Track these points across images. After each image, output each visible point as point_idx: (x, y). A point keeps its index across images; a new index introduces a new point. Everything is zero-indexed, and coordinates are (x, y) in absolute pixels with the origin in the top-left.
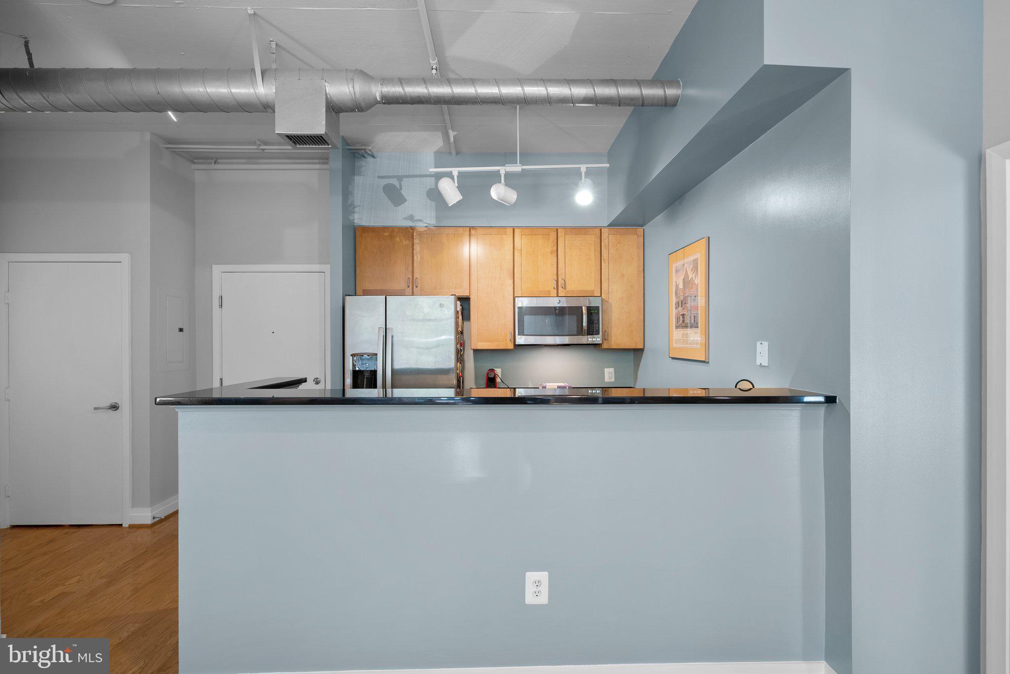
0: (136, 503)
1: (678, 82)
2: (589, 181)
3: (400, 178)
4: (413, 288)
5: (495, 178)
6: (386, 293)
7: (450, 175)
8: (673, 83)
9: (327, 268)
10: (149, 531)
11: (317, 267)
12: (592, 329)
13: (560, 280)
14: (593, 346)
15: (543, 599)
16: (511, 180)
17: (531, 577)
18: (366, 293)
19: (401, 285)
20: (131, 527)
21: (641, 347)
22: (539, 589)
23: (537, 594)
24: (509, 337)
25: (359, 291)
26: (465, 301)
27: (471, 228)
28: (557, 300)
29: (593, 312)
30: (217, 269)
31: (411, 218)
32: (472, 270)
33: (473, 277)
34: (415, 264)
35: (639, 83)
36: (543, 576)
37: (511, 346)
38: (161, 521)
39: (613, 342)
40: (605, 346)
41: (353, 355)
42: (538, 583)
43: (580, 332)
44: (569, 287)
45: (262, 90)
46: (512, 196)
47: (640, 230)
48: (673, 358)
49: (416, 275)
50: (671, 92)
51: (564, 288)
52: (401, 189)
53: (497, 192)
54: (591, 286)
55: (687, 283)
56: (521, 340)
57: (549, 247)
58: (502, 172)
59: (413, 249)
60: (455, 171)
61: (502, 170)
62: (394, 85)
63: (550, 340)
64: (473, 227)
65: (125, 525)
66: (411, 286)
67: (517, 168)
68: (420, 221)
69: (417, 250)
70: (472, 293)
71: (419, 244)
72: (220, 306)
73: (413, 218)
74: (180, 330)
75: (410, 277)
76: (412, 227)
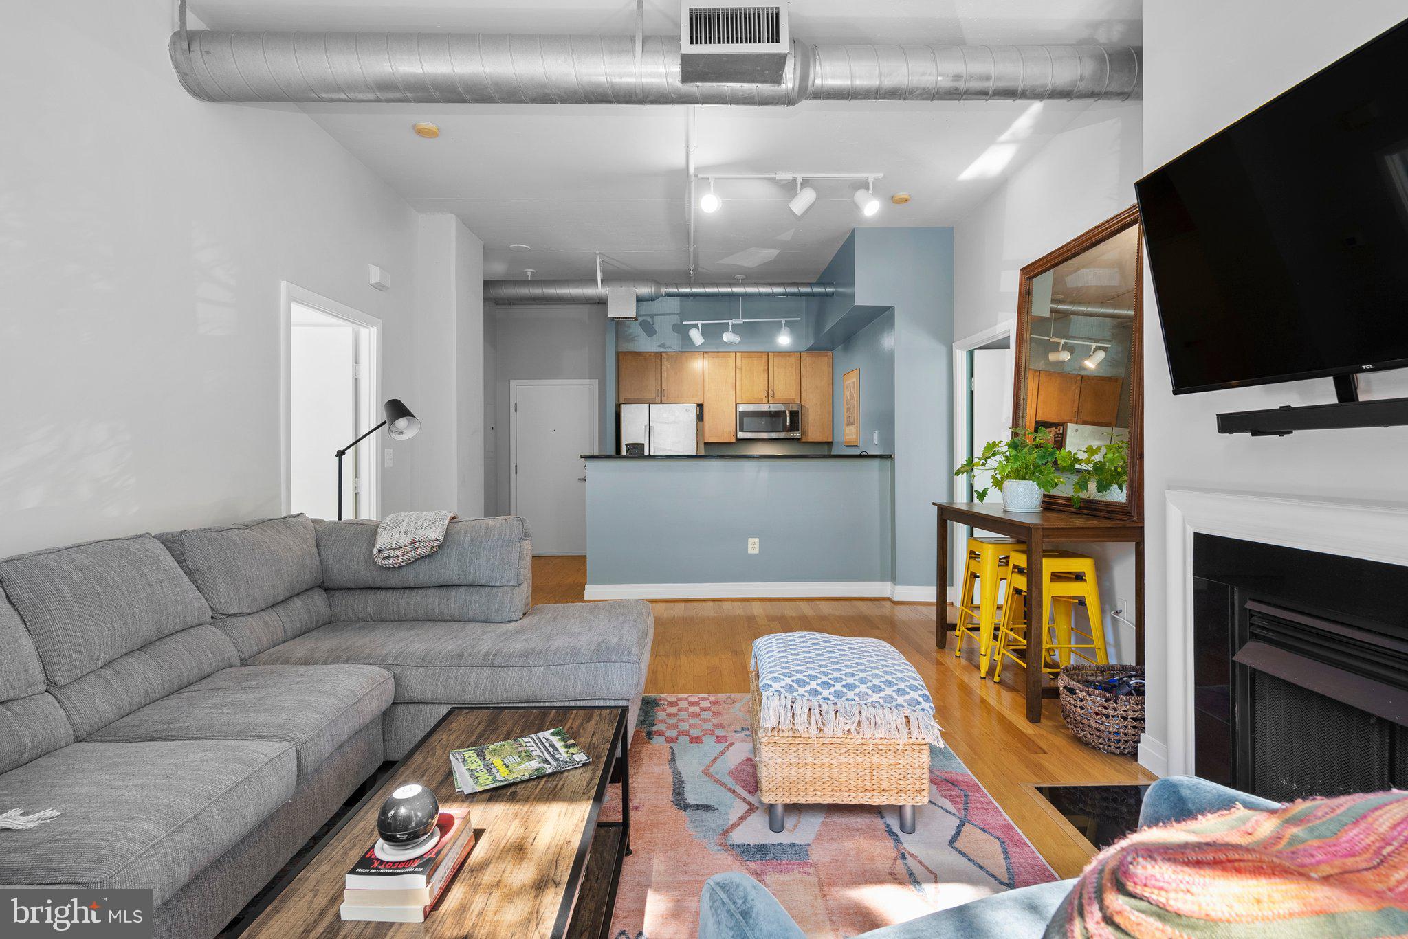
1: (833, 283)
2: (787, 328)
3: (652, 316)
4: (661, 398)
5: (725, 328)
6: (649, 402)
7: (696, 326)
8: (831, 284)
9: (595, 382)
11: (587, 381)
12: (794, 426)
13: (770, 390)
14: (796, 441)
15: (757, 551)
16: (736, 329)
17: (751, 540)
18: (633, 402)
19: (651, 395)
21: (831, 441)
22: (754, 546)
23: (754, 548)
24: (732, 433)
25: (627, 400)
26: (700, 406)
27: (704, 353)
28: (767, 406)
29: (794, 415)
30: (513, 383)
31: (663, 345)
32: (705, 382)
33: (706, 389)
34: (663, 380)
35: (810, 285)
36: (757, 540)
37: (734, 440)
39: (809, 438)
40: (803, 440)
41: (627, 445)
42: (754, 544)
43: (785, 429)
44: (777, 396)
45: (599, 290)
46: (737, 339)
47: (830, 354)
48: (846, 446)
49: (664, 386)
50: (829, 290)
51: (773, 397)
52: (653, 323)
53: (727, 337)
54: (792, 394)
55: (851, 396)
56: (741, 435)
57: (763, 366)
58: (730, 324)
59: (661, 369)
60: (700, 324)
61: (730, 322)
62: (672, 287)
63: (764, 435)
64: (706, 352)
66: (660, 396)
67: (740, 321)
68: (670, 347)
69: (664, 369)
70: (705, 401)
71: (666, 364)
72: (516, 411)
73: (665, 345)
74: (492, 428)
75: (659, 389)
76: (663, 352)
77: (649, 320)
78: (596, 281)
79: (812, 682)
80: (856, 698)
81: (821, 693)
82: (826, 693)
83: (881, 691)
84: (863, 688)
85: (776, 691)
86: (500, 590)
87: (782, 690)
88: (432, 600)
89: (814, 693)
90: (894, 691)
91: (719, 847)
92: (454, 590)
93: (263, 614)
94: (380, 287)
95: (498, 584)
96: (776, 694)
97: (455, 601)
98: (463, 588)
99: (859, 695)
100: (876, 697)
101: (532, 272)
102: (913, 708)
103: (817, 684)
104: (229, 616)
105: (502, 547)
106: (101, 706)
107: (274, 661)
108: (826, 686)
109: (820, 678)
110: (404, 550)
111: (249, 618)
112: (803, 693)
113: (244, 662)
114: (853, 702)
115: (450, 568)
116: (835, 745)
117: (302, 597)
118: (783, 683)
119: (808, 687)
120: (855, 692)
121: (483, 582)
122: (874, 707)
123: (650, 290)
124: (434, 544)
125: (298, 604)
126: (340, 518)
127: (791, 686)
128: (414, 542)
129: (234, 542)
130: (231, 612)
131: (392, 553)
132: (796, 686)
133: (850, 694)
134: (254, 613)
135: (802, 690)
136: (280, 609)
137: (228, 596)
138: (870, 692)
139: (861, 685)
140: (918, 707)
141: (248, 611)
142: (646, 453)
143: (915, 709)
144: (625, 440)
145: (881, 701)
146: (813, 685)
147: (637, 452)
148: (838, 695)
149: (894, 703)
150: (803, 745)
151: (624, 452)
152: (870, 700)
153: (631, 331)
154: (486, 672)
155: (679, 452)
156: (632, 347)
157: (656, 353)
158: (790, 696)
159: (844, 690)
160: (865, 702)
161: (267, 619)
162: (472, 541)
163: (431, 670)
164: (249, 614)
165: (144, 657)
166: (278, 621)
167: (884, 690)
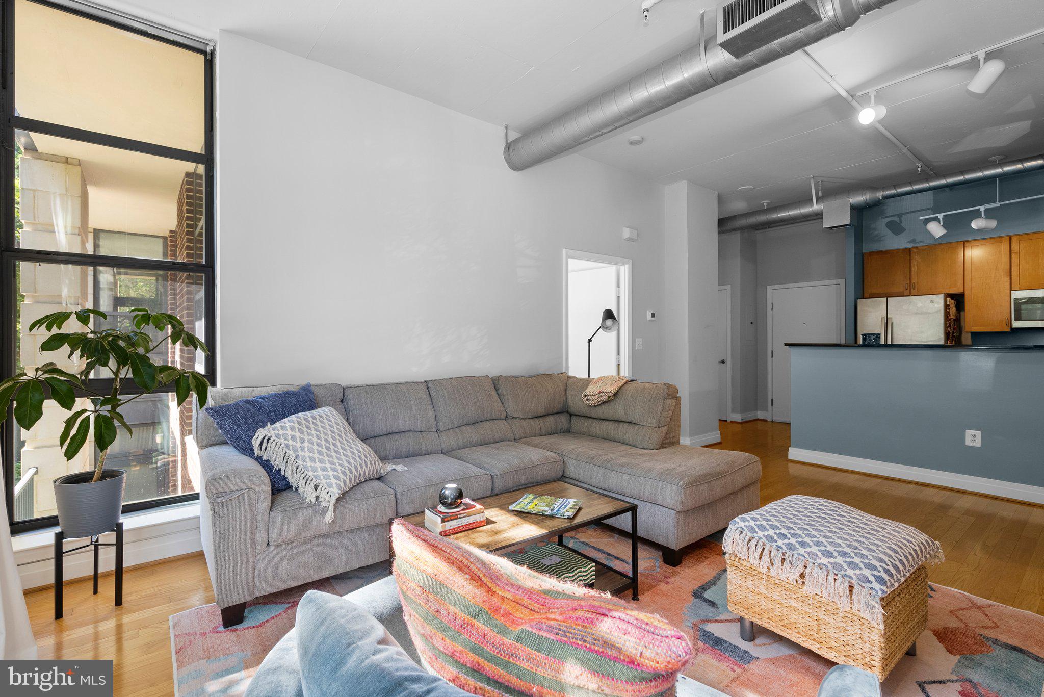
0: (733, 411)
3: (900, 216)
4: (910, 290)
5: (977, 215)
6: (887, 296)
7: (936, 219)
9: (842, 282)
10: (739, 426)
11: (834, 281)
15: (977, 443)
16: (990, 214)
17: (969, 432)
18: (872, 296)
19: (899, 289)
20: (732, 422)
22: (974, 439)
23: (973, 441)
24: (1006, 323)
25: (866, 295)
27: (964, 242)
30: (769, 288)
31: (913, 241)
32: (966, 273)
33: (968, 278)
34: (913, 273)
36: (978, 433)
37: (1007, 330)
38: (747, 422)
41: (863, 335)
45: (815, 207)
46: (993, 224)
49: (914, 280)
52: (901, 222)
53: (978, 224)
56: (1016, 324)
58: (982, 210)
59: (911, 263)
60: (941, 216)
61: (981, 208)
62: (890, 190)
64: (968, 241)
65: (729, 421)
66: (909, 289)
67: (996, 205)
68: (921, 242)
69: (914, 263)
70: (966, 290)
71: (916, 259)
72: (772, 309)
73: (915, 240)
74: (752, 323)
75: (908, 282)
76: (913, 247)
77: (896, 219)
78: (812, 200)
79: (770, 530)
80: (806, 556)
81: (776, 541)
82: (780, 543)
83: (831, 557)
84: (815, 549)
85: (741, 527)
86: (645, 428)
87: (745, 528)
88: (609, 428)
89: (771, 539)
90: (845, 562)
91: (691, 625)
92: (622, 424)
93: (531, 420)
94: (630, 239)
95: (645, 424)
96: (739, 530)
97: (622, 431)
98: (627, 424)
99: (809, 553)
100: (824, 560)
101: (767, 203)
102: (861, 583)
103: (775, 533)
104: (513, 418)
105: (650, 401)
106: (452, 443)
107: (528, 444)
108: (782, 537)
109: (780, 529)
110: (597, 396)
111: (523, 421)
112: (761, 536)
113: (515, 440)
114: (802, 558)
115: (618, 410)
116: (786, 589)
117: (555, 416)
118: (747, 524)
119: (766, 533)
120: (806, 550)
121: (636, 422)
122: (821, 569)
123: (864, 198)
124: (610, 395)
125: (551, 419)
126: (589, 376)
127: (753, 528)
128: (600, 393)
129: (519, 383)
130: (514, 416)
131: (590, 397)
132: (756, 529)
133: (802, 550)
134: (526, 419)
135: (760, 534)
136: (541, 420)
137: (512, 408)
138: (820, 555)
139: (814, 547)
140: (868, 585)
141: (523, 417)
142: (882, 342)
143: (864, 585)
144: (861, 331)
145: (829, 566)
146: (771, 532)
147: (872, 342)
148: (790, 547)
149: (843, 573)
150: (758, 577)
151: (861, 341)
152: (819, 561)
153: (876, 232)
154: (602, 470)
155: (922, 342)
156: (876, 247)
157: (904, 250)
158: (750, 535)
159: (797, 546)
160: (813, 561)
161: (532, 423)
162: (632, 396)
163: (579, 462)
164: (523, 419)
165: (473, 427)
166: (537, 424)
167: (836, 557)
